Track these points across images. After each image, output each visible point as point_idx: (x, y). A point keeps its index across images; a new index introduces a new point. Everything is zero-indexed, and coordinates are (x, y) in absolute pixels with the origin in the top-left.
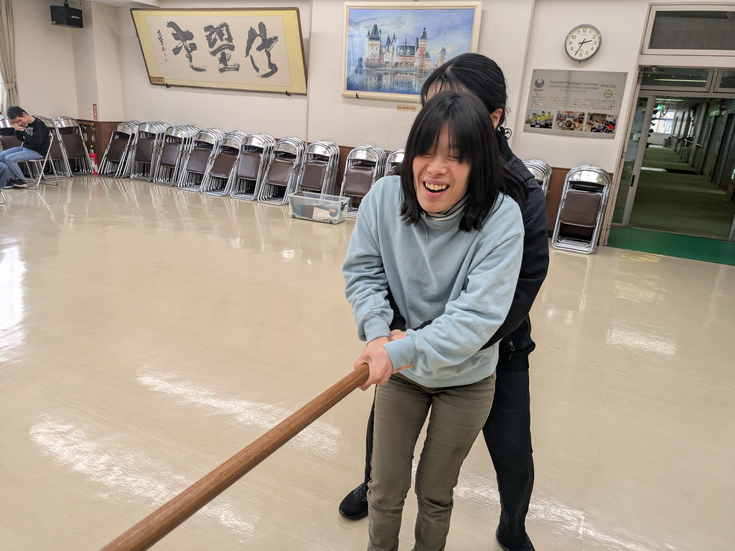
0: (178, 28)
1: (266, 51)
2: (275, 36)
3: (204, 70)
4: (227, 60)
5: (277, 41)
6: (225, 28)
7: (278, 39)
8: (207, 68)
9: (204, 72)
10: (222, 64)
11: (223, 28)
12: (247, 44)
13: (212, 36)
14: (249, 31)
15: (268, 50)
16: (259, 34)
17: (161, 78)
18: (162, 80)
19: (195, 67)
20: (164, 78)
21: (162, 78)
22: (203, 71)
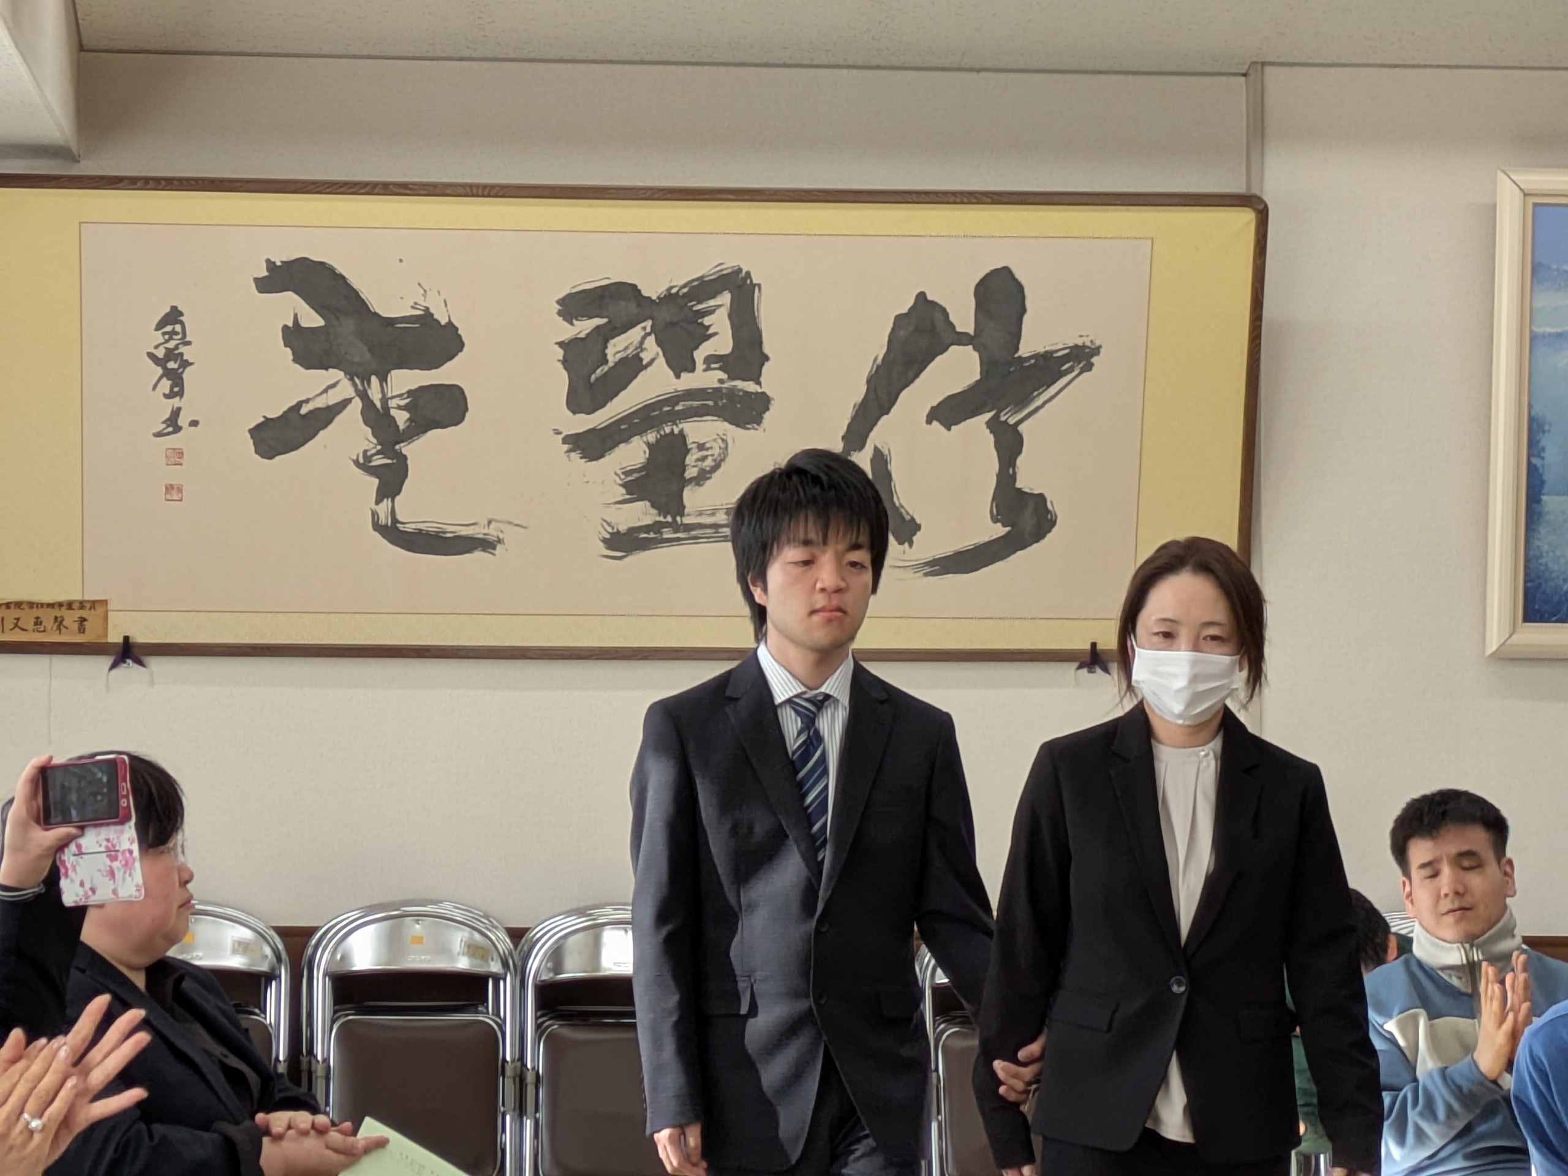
0: (353, 295)
1: (993, 425)
2: (1080, 342)
3: (487, 545)
4: (684, 482)
5: (1089, 367)
6: (725, 298)
7: (1094, 360)
8: (509, 535)
9: (478, 554)
10: (643, 505)
11: (714, 297)
12: (864, 389)
13: (612, 342)
14: (898, 318)
15: (1012, 421)
16: (970, 330)
17: (82, 605)
18: (83, 620)
19: (409, 528)
20: (110, 606)
21: (94, 604)
22: (470, 551)
